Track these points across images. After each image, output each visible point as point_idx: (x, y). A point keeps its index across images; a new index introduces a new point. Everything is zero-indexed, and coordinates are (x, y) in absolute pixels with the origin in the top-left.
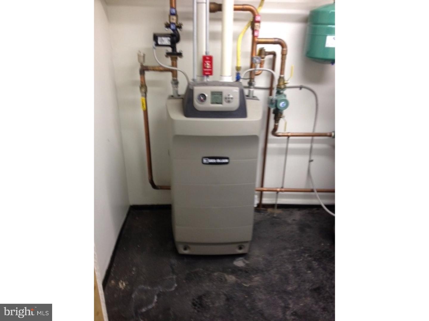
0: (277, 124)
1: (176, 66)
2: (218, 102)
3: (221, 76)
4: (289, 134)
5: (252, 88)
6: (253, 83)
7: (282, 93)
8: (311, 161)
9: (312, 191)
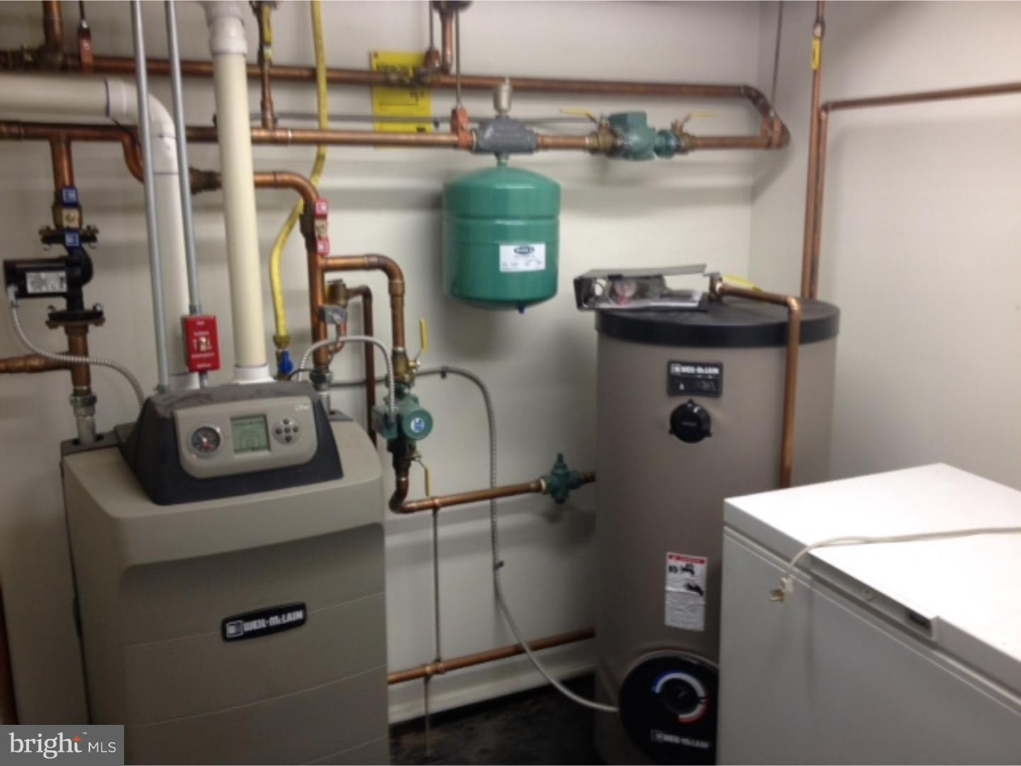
0: (403, 479)
1: (86, 353)
2: (256, 445)
3: (237, 366)
4: (437, 501)
5: (325, 390)
6: (327, 375)
7: (408, 395)
8: (498, 565)
9: (518, 650)
